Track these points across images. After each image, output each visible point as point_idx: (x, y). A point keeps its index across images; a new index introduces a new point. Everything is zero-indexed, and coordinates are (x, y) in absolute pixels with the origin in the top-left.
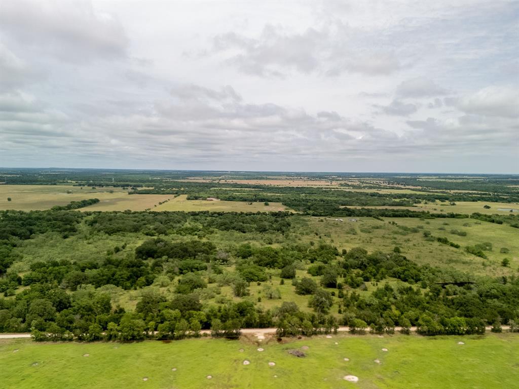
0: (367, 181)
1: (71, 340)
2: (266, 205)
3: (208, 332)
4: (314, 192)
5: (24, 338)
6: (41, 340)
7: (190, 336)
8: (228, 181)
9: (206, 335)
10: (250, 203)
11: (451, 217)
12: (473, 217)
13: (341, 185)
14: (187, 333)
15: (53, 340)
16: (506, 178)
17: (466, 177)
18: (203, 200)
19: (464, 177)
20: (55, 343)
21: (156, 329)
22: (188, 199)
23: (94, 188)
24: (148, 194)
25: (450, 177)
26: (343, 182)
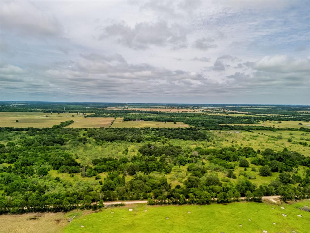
0: (214, 109)
1: (169, 204)
2: (175, 123)
3: (243, 198)
4: (192, 116)
5: (141, 203)
6: (153, 204)
7: (234, 201)
8: (132, 109)
9: (242, 200)
10: (165, 122)
11: (289, 130)
12: (301, 130)
13: (202, 111)
14: (232, 199)
15: (160, 204)
16: (290, 107)
17: (267, 106)
18: (133, 121)
19: (265, 106)
20: (161, 206)
21: (216, 197)
22: (125, 120)
23: (59, 114)
24: (96, 117)
25: (257, 106)
26: (201, 110)
